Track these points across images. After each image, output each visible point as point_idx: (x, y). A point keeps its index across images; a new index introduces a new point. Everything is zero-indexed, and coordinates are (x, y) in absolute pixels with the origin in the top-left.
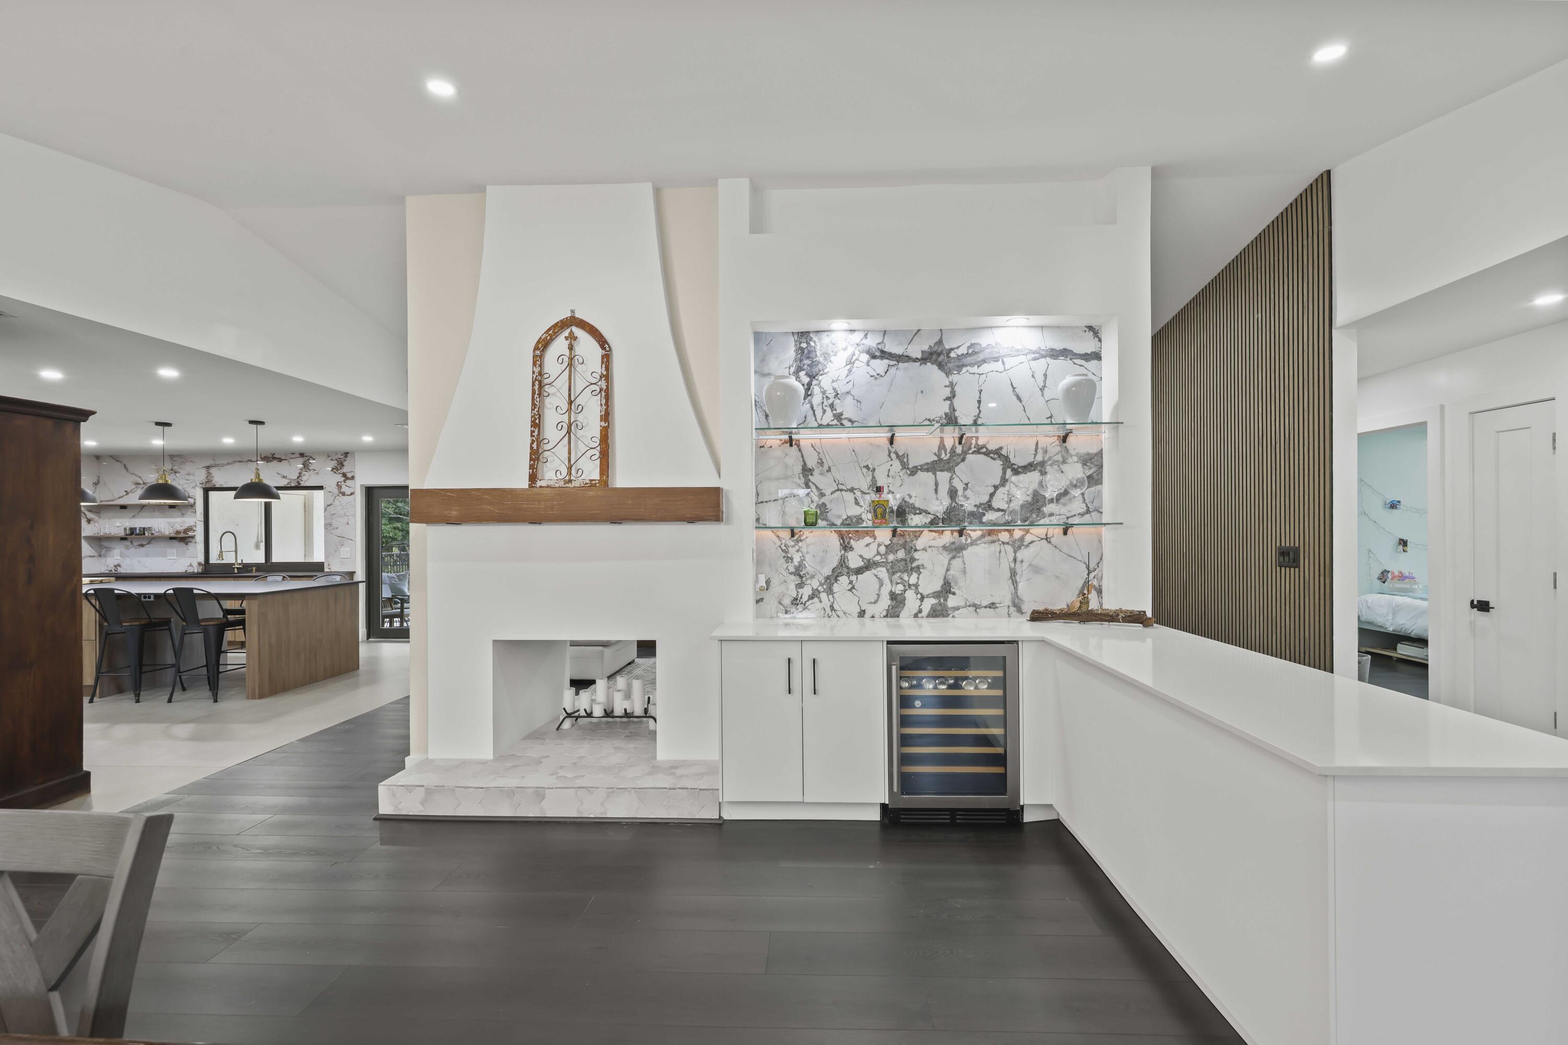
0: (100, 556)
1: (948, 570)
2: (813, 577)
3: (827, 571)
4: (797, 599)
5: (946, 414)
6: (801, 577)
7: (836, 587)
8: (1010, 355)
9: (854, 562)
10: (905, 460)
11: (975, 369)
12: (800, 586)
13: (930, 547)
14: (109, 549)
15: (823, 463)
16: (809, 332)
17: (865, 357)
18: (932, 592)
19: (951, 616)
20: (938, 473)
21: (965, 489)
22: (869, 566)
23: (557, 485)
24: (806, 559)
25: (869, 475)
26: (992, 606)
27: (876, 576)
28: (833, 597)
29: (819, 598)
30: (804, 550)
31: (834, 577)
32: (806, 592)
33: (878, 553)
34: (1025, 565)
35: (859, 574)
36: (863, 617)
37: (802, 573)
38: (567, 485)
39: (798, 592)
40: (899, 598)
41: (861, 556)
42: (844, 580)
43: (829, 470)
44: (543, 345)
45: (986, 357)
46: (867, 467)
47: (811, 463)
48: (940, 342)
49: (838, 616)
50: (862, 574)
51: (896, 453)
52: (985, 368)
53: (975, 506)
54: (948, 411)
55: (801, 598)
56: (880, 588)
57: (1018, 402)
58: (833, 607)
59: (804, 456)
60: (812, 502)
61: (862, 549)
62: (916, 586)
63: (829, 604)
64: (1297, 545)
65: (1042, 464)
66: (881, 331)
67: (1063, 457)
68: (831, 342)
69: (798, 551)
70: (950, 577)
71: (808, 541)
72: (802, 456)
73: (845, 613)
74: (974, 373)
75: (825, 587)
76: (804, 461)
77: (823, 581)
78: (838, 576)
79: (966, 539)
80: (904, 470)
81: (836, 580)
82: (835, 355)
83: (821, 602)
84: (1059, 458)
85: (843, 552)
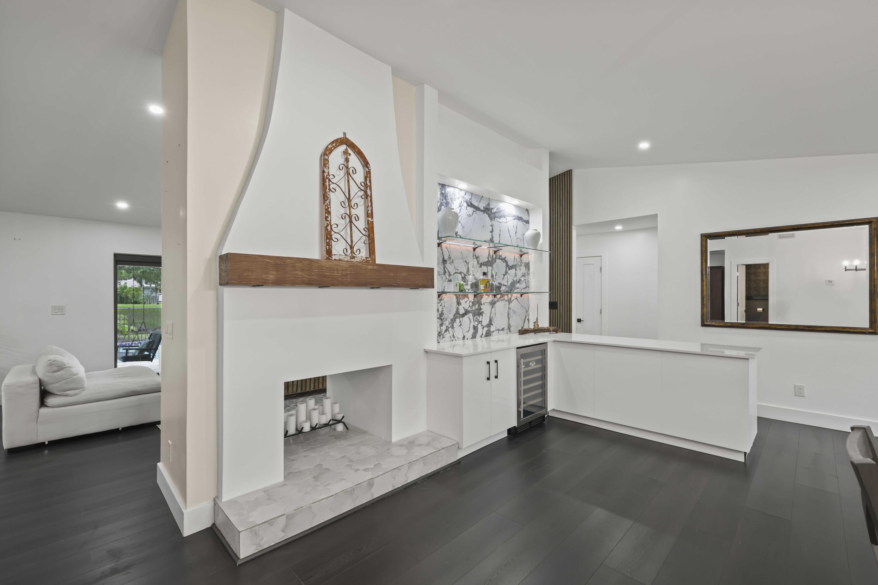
1: (491, 314)
2: (446, 320)
3: (451, 317)
4: (440, 333)
5: (491, 239)
6: (442, 320)
7: (455, 325)
8: (508, 216)
9: (462, 311)
10: (478, 259)
11: (498, 220)
12: (441, 325)
13: (486, 303)
15: (450, 258)
16: (445, 185)
17: (465, 205)
18: (486, 324)
19: (491, 335)
20: (488, 267)
21: (496, 275)
22: (466, 313)
24: (444, 310)
25: (466, 266)
26: (503, 329)
27: (469, 318)
28: (454, 330)
29: (449, 331)
30: (443, 305)
31: (453, 321)
32: (444, 328)
33: (470, 306)
34: (511, 310)
35: (463, 317)
36: (464, 339)
37: (442, 318)
39: (441, 328)
40: (476, 328)
41: (464, 308)
42: (457, 320)
43: (453, 262)
44: (327, 151)
45: (502, 215)
46: (466, 261)
47: (446, 258)
48: (489, 204)
49: (456, 340)
50: (464, 317)
51: (475, 256)
52: (502, 220)
53: (499, 283)
54: (491, 238)
55: (442, 332)
56: (470, 324)
57: (510, 237)
58: (454, 336)
59: (444, 253)
60: (446, 278)
61: (466, 304)
62: (481, 322)
63: (452, 334)
64: (556, 301)
65: (516, 265)
66: (470, 193)
67: (521, 263)
68: (454, 193)
69: (441, 306)
70: (491, 317)
71: (445, 300)
72: (443, 253)
73: (458, 338)
74: (498, 222)
75: (451, 325)
76: (443, 255)
77: (450, 322)
78: (456, 319)
79: (496, 299)
80: (478, 265)
81: (455, 321)
82: (455, 201)
83: (449, 333)
84: (519, 264)
85: (457, 306)
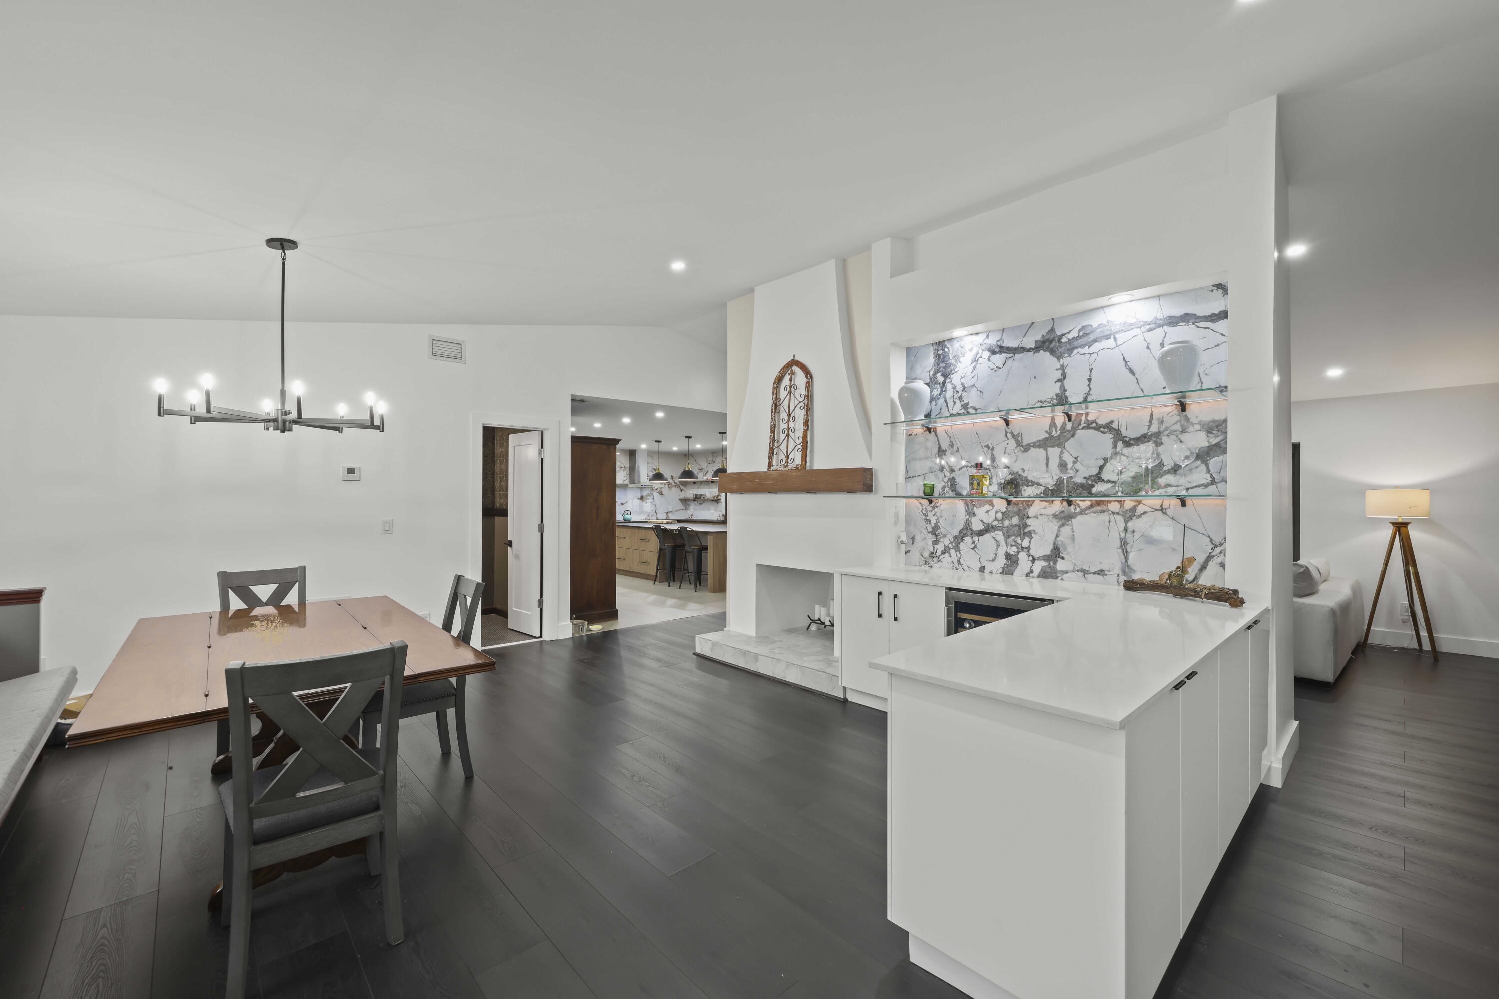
0: (686, 509)
1: (1057, 536)
2: (945, 536)
3: (955, 532)
4: (933, 553)
5: (1057, 395)
6: (937, 536)
7: (962, 546)
8: (1122, 330)
9: (977, 526)
10: (1020, 439)
11: (1086, 350)
12: (936, 543)
13: (1041, 515)
14: (689, 505)
15: (953, 444)
16: (944, 341)
17: (987, 354)
18: (1042, 555)
19: (1060, 578)
20: (1049, 449)
21: (1074, 462)
22: (988, 529)
23: (781, 469)
24: (940, 522)
25: (989, 453)
26: (1101, 573)
27: (994, 538)
28: (960, 553)
29: (949, 553)
30: (939, 514)
31: (959, 539)
32: (940, 548)
33: (996, 519)
34: (1137, 536)
35: (980, 536)
36: (983, 572)
37: (937, 533)
38: (786, 469)
39: (934, 548)
40: (1014, 558)
41: (982, 521)
42: (968, 540)
43: (958, 450)
44: (779, 380)
45: (1098, 336)
46: (988, 446)
47: (945, 445)
48: (1053, 330)
49: (964, 570)
50: (982, 536)
51: (1012, 433)
52: (1096, 347)
53: (1085, 478)
54: (1058, 391)
55: (936, 552)
56: (997, 549)
57: (1131, 375)
58: (960, 562)
59: (940, 441)
60: (945, 476)
61: (984, 515)
62: (1028, 549)
63: (957, 559)
65: (1158, 434)
66: (1000, 330)
67: (1182, 426)
68: (960, 346)
69: (934, 515)
70: (1059, 543)
71: (942, 507)
72: (938, 440)
73: (969, 568)
74: (1084, 354)
75: (954, 545)
76: (939, 444)
77: (952, 540)
78: (963, 537)
79: (1075, 509)
80: (1019, 448)
81: (962, 540)
82: (963, 356)
83: (951, 557)
84: (1178, 427)
85: (968, 517)
